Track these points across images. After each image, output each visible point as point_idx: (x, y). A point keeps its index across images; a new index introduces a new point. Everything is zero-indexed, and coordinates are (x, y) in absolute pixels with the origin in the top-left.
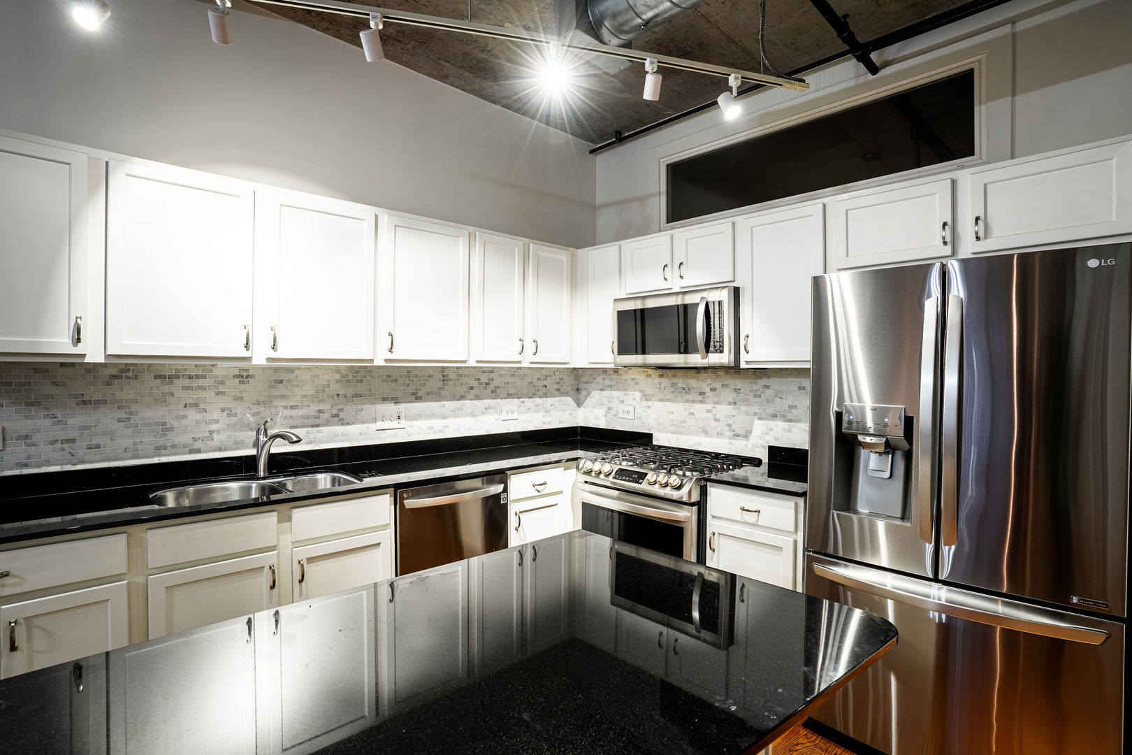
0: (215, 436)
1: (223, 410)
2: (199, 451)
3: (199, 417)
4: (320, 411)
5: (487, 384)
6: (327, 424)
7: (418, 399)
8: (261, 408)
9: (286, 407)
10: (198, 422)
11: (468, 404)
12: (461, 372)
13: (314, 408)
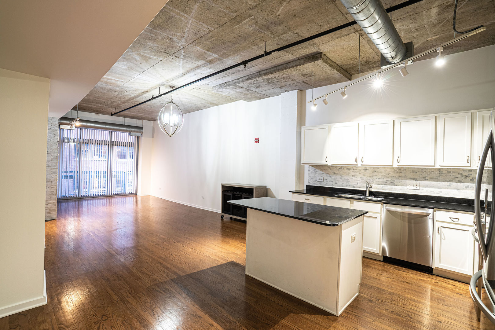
0: (358, 184)
1: (360, 178)
2: (355, 187)
3: (355, 179)
4: (387, 181)
5: (467, 176)
6: (389, 185)
7: (426, 179)
8: (370, 178)
9: (377, 179)
10: (355, 180)
11: (454, 184)
12: (450, 170)
13: (385, 180)
